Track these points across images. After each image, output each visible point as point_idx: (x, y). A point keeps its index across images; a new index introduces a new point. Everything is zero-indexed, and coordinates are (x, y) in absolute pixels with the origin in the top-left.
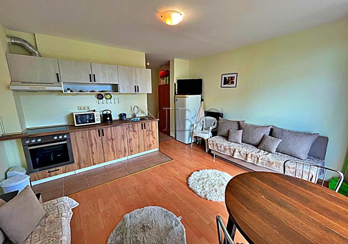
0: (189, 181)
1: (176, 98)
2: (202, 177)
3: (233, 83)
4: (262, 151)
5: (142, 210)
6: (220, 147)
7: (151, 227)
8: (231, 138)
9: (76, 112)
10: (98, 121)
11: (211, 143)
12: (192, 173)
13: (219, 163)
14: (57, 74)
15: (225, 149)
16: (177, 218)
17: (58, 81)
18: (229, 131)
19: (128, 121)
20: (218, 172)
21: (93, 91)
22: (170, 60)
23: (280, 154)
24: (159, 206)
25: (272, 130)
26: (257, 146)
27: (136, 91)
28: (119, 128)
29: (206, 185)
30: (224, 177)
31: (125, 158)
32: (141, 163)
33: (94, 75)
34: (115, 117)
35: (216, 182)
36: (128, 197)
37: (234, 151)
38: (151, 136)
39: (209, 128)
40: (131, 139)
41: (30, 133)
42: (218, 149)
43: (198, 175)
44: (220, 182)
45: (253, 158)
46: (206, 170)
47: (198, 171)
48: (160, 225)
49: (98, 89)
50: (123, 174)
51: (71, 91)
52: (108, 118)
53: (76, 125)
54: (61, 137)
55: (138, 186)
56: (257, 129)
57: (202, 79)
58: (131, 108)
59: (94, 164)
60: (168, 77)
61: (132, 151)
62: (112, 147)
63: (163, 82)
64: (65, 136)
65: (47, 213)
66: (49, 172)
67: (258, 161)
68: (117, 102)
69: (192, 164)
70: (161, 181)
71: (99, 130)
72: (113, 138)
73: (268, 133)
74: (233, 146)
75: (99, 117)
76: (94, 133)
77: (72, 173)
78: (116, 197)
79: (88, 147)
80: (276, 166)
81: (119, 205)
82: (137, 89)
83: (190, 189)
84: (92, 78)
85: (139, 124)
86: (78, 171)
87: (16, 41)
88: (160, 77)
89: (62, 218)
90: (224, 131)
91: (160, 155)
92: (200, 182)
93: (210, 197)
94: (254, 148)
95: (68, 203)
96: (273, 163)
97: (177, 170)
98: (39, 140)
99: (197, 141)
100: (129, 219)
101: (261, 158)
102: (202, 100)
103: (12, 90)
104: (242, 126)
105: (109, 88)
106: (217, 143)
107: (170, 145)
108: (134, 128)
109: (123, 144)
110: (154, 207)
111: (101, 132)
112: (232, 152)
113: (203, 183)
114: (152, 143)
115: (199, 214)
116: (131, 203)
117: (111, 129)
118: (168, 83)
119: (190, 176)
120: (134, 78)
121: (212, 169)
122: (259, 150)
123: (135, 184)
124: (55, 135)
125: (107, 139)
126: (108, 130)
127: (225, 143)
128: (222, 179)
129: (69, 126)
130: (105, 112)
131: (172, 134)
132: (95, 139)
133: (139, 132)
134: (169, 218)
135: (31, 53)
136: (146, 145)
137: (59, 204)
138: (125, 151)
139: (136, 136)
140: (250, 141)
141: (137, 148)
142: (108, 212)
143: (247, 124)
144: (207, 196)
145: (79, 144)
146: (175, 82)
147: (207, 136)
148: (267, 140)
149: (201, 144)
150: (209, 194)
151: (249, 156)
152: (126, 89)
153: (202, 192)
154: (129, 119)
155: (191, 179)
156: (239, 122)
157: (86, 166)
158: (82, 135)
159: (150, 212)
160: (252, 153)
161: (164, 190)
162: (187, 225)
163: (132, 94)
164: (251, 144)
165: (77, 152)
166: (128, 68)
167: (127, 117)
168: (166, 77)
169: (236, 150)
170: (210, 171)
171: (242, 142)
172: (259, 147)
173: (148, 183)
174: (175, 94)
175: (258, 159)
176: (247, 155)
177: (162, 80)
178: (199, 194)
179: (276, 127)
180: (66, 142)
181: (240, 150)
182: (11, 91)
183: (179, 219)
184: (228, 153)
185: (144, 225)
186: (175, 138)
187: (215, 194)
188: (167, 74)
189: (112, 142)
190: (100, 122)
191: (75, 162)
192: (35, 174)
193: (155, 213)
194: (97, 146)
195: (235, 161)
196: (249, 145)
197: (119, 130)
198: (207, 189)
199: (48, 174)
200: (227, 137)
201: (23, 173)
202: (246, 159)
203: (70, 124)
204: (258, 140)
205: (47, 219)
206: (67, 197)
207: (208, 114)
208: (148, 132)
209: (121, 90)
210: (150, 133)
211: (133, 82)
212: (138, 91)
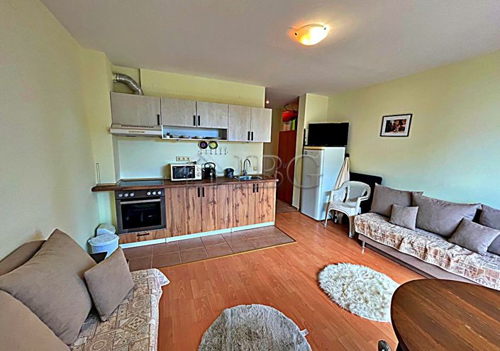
0: (321, 277)
1: (305, 151)
2: (342, 275)
3: (402, 129)
4: (459, 248)
5: (249, 308)
6: (375, 231)
7: (260, 335)
8: (395, 218)
9: (174, 163)
10: (198, 177)
11: (359, 222)
12: (326, 266)
13: (371, 256)
14: (158, 116)
15: (384, 235)
16: (301, 332)
17: (159, 124)
18: (392, 206)
19: (234, 179)
20: (369, 270)
21: (196, 138)
22: (300, 95)
23: (495, 256)
24: (272, 306)
25: (479, 212)
26: (447, 237)
27: (249, 139)
28: (223, 187)
29: (349, 289)
30: (381, 280)
31: (228, 231)
32: (249, 240)
33: (199, 117)
34: (220, 173)
35: (367, 287)
36: (230, 286)
37: (401, 241)
38: (265, 203)
39: (357, 198)
40: (238, 205)
41: (123, 185)
42: (371, 235)
43: (336, 270)
44: (373, 288)
45: (438, 257)
46: (349, 265)
47: (337, 264)
48: (274, 336)
49: (202, 135)
50: (224, 252)
51: (171, 137)
52: (211, 174)
53: (172, 180)
54: (154, 193)
55: (243, 272)
56: (449, 208)
57: (348, 123)
58: (241, 161)
59: (189, 233)
60: (294, 121)
61: (237, 221)
62: (213, 213)
63: (286, 127)
64: (159, 193)
65: (136, 285)
66: (138, 235)
67: (448, 264)
68: (223, 152)
69: (324, 252)
70: (277, 270)
71: (199, 189)
72: (215, 200)
73: (472, 218)
74: (399, 232)
75: (201, 172)
76: (193, 192)
77: (162, 241)
78: (213, 283)
79: (184, 209)
80: (489, 278)
81: (218, 295)
82: (250, 135)
83: (322, 290)
84: (197, 120)
85: (250, 185)
86: (169, 240)
87: (121, 79)
88: (283, 121)
89: (152, 295)
90: (381, 204)
91: (276, 232)
92: (339, 282)
93: (356, 310)
94: (441, 240)
95: (158, 278)
96: (481, 271)
97: (301, 258)
98: (132, 195)
99: (335, 217)
100: (230, 317)
101: (456, 259)
102: (347, 155)
103: (113, 134)
104: (418, 201)
105: (215, 134)
106: (370, 224)
107: (290, 218)
108: (242, 190)
109: (225, 211)
110: (265, 307)
111: (201, 191)
112: (397, 242)
113: (344, 285)
114: (265, 213)
115: (336, 334)
116: (234, 295)
117: (214, 188)
118: (294, 129)
119: (322, 270)
120: (248, 119)
121: (360, 264)
122: (450, 245)
123: (241, 268)
124: (148, 190)
125: (208, 202)
126: (209, 190)
127: (385, 226)
128: (378, 284)
129: (165, 180)
130: (207, 166)
131: (295, 203)
132: (193, 200)
133: (249, 195)
134: (287, 329)
135: (134, 92)
136: (257, 216)
137: (149, 276)
138: (229, 220)
139: (245, 200)
140: (433, 226)
141: (245, 218)
142: (203, 300)
143: (426, 199)
144: (351, 307)
145: (173, 204)
146: (306, 126)
147: (353, 211)
148: (469, 229)
149: (341, 223)
150: (354, 305)
151: (431, 252)
152: (237, 136)
153: (342, 298)
154: (237, 177)
155: (324, 275)
156: (411, 194)
157: (179, 234)
158: (179, 193)
159: (260, 314)
160: (437, 248)
161: (282, 285)
162: (317, 346)
163: (244, 143)
164: (434, 233)
165: (170, 215)
166: (241, 107)
167: (235, 174)
168: (292, 120)
169: (405, 240)
170: (355, 268)
171: (416, 227)
172: (451, 240)
173: (257, 270)
174: (304, 145)
175: (449, 260)
176: (426, 250)
177: (285, 125)
178: (337, 301)
179: (488, 208)
180: (159, 200)
181: (412, 241)
182: (111, 135)
183: (303, 333)
184: (388, 242)
185: (250, 331)
186: (300, 210)
187: (364, 305)
188: (293, 116)
189: (214, 207)
190: (200, 178)
191: (167, 227)
192: (123, 236)
193: (266, 315)
194: (194, 209)
195: (402, 258)
196: (430, 234)
197: (224, 190)
198: (350, 296)
199: (137, 237)
200: (387, 216)
201: (113, 233)
202: (424, 257)
203: (166, 178)
204: (448, 227)
205: (135, 293)
206: (158, 271)
207: (354, 177)
208: (261, 197)
209: (230, 137)
210: (265, 198)
211: (247, 127)
212: (252, 139)
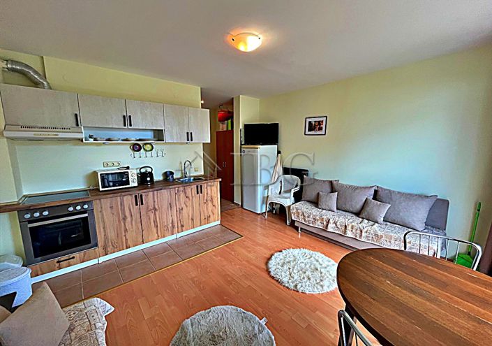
0: (270, 266)
1: (243, 149)
2: (287, 260)
3: (320, 129)
4: (366, 221)
5: (208, 313)
6: (308, 217)
7: (224, 336)
8: (322, 204)
9: (101, 169)
10: (134, 182)
11: (294, 211)
12: (272, 255)
13: (306, 239)
14: (76, 115)
15: (315, 219)
16: (261, 321)
17: (77, 125)
18: (318, 194)
19: (174, 182)
20: (306, 251)
21: (127, 140)
22: (234, 97)
23: (388, 223)
24: (231, 305)
25: (376, 192)
26: (358, 214)
27: (188, 140)
28: (165, 192)
29: (295, 271)
30: (317, 258)
31: (173, 237)
32: (195, 243)
33: (130, 117)
34: (158, 177)
35: (308, 266)
36: (184, 295)
37: (328, 222)
38: (210, 204)
39: (291, 190)
40: (182, 209)
41: (28, 203)
42: (305, 220)
43: (281, 257)
44: (312, 266)
45: (354, 231)
46: (292, 250)
47: (281, 251)
48: (237, 333)
49: (134, 136)
50: (172, 261)
51: (95, 140)
52: (148, 179)
53: (101, 189)
54: (79, 208)
55: (196, 277)
56: (357, 191)
57: (277, 125)
58: (181, 163)
59: (127, 248)
60: (230, 121)
61: (182, 226)
62: (155, 221)
63: (223, 127)
64: (86, 206)
65: (72, 324)
66: (59, 262)
67: (361, 235)
68: (160, 154)
69: (269, 242)
70: (231, 269)
71: (136, 197)
72: (156, 207)
73: (372, 197)
74: (326, 215)
75: (136, 177)
76: (128, 200)
77: (95, 262)
78: (166, 296)
79: (119, 221)
80: (386, 241)
81: (173, 307)
82: (189, 137)
83: (273, 278)
84: (127, 121)
85: (193, 187)
86: (102, 259)
87: (14, 67)
88: (220, 121)
89: (97, 331)
90: (310, 193)
91: (223, 231)
92: (286, 267)
93: (302, 288)
94: (355, 217)
95: (100, 307)
96: (382, 237)
97: (250, 252)
98: (46, 213)
99: (273, 209)
100: (190, 328)
101: (366, 230)
102: (279, 152)
103: (7, 138)
104: (336, 187)
105: (149, 135)
106: (303, 212)
107: (234, 215)
108: (185, 193)
109: (168, 217)
110: (224, 307)
111: (139, 200)
112: (325, 223)
113: (290, 269)
114: (211, 213)
115: (290, 313)
116: (190, 304)
117: (153, 194)
118: (230, 129)
119: (269, 259)
120: (186, 121)
121: (300, 248)
122: (361, 219)
123: (193, 274)
124: (69, 205)
125: (148, 210)
126: (149, 196)
127: (315, 211)
128: (315, 262)
129: (90, 190)
130: (143, 170)
131: (237, 200)
132: (130, 210)
133: (192, 197)
134: (248, 322)
135: (36, 84)
136: (203, 218)
137: (88, 309)
138: (173, 226)
139: (189, 203)
140: (348, 207)
141: (190, 221)
142: (156, 318)
143: (342, 186)
144: (298, 287)
145: (105, 217)
146: (241, 127)
147: (288, 201)
148: (371, 206)
149: (279, 213)
150: (300, 284)
151: (349, 228)
152: (175, 137)
153: (290, 281)
154: (178, 179)
155: (272, 263)
156: (331, 182)
157: (116, 250)
158: (111, 204)
159: (220, 315)
160: (353, 224)
161: (237, 282)
162: (276, 330)
163: (182, 144)
164: (348, 212)
165: (102, 230)
166: (177, 107)
167: (175, 177)
168: (227, 120)
169: (331, 221)
170: (296, 251)
171: (337, 209)
172: (361, 216)
173: (210, 272)
174: (241, 144)
175: (361, 231)
176: (346, 226)
177: (221, 125)
178: (287, 285)
179: (381, 188)
180: (86, 215)
181: (336, 221)
183: (263, 322)
184: (319, 225)
185: (214, 335)
186: (242, 205)
187: (308, 283)
188: (229, 116)
189: (155, 214)
190: (136, 184)
191: (99, 245)
192: (37, 266)
193: (225, 315)
194: (132, 220)
195: (330, 236)
196: (347, 213)
197: (165, 195)
198: (296, 277)
199: (57, 265)
200: (316, 203)
201: (19, 265)
202: (345, 232)
203: (91, 188)
204: (358, 206)
205: (73, 334)
206: (99, 299)
207: (286, 171)
208: (205, 198)
209: (167, 138)
210: (209, 198)
211: (185, 127)
212: (192, 140)
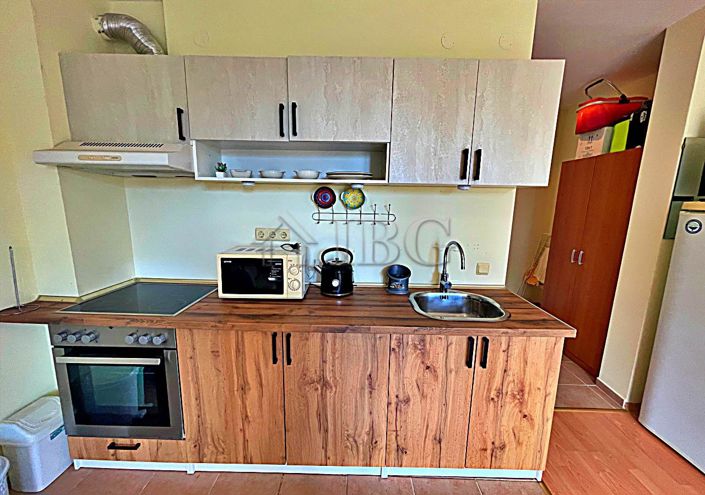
17: (182, 137)
22: (668, 26)
27: (463, 177)
33: (294, 106)
34: (367, 276)
38: (511, 407)
40: (407, 401)
52: (337, 283)
61: (401, 450)
62: (321, 415)
63: (589, 147)
64: (159, 340)
66: (113, 446)
68: (381, 218)
71: (275, 338)
72: (329, 376)
76: (256, 344)
79: (231, 391)
82: (471, 163)
84: (287, 118)
85: (454, 339)
108: (424, 353)
111: (281, 345)
114: (507, 438)
120: (465, 114)
125: (304, 380)
126: (312, 344)
132: (258, 370)
133: (448, 371)
136: (476, 445)
138: (373, 443)
139: (435, 390)
141: (429, 443)
152: (420, 166)
157: (221, 457)
158: (214, 344)
163: (447, 188)
167: (413, 281)
177: (583, 142)
180: (157, 361)
182: (56, 170)
189: (323, 396)
191: (187, 436)
194: (261, 396)
197: (357, 347)
199: (111, 451)
208: (497, 383)
209: (396, 171)
210: (510, 388)
211: (460, 131)
212: (476, 177)
